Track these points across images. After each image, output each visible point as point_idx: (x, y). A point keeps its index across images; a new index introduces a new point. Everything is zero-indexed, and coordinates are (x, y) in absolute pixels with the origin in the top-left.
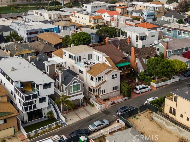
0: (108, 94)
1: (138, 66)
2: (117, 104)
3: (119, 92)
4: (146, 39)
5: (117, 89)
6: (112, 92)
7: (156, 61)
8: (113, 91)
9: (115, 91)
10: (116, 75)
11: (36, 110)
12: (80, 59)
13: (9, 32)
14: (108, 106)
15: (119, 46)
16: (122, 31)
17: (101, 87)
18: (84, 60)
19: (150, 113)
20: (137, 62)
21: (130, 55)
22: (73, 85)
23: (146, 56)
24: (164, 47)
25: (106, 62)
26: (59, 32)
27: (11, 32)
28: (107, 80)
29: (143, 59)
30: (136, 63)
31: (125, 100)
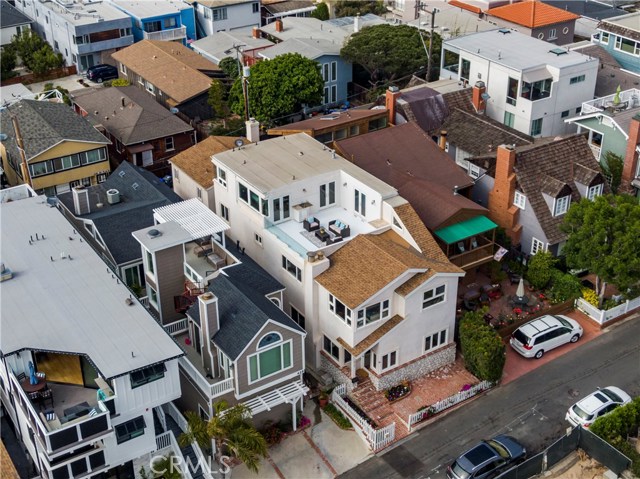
0: (405, 365)
1: (521, 223)
2: (445, 413)
3: (452, 351)
4: (548, 95)
5: (443, 341)
6: (424, 357)
7: (606, 218)
8: (428, 351)
9: (435, 352)
10: (440, 289)
11: (106, 470)
12: (286, 208)
13: (13, 31)
14: (408, 426)
15: (444, 135)
16: (445, 50)
17: (377, 345)
18: (305, 211)
19: (589, 468)
20: (518, 205)
21: (491, 172)
22: (259, 351)
23: (558, 185)
24: (627, 137)
25: (395, 228)
26: (199, 32)
27: (18, 29)
28: (403, 315)
29: (544, 195)
30: (513, 211)
31: (479, 392)
